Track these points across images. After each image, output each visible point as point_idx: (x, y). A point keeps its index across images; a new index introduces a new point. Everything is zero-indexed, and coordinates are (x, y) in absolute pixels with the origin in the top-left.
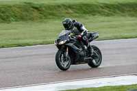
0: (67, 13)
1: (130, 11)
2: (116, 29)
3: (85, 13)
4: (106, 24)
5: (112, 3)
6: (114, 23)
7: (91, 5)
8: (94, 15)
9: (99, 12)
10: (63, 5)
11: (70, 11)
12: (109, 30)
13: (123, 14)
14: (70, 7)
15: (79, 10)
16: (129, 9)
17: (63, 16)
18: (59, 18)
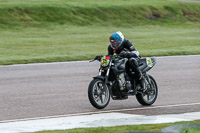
0: (22, 20)
1: (115, 18)
2: (94, 45)
3: (49, 20)
4: (79, 36)
5: (90, 7)
6: (91, 36)
7: (58, 9)
8: (62, 24)
9: (69, 20)
10: (17, 8)
11: (27, 17)
12: (83, 46)
13: (104, 23)
14: (27, 11)
15: (39, 15)
16: (114, 15)
17: (16, 25)
18: (10, 28)
